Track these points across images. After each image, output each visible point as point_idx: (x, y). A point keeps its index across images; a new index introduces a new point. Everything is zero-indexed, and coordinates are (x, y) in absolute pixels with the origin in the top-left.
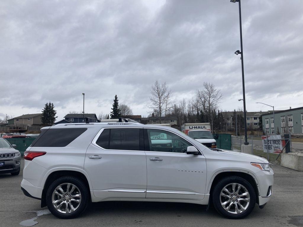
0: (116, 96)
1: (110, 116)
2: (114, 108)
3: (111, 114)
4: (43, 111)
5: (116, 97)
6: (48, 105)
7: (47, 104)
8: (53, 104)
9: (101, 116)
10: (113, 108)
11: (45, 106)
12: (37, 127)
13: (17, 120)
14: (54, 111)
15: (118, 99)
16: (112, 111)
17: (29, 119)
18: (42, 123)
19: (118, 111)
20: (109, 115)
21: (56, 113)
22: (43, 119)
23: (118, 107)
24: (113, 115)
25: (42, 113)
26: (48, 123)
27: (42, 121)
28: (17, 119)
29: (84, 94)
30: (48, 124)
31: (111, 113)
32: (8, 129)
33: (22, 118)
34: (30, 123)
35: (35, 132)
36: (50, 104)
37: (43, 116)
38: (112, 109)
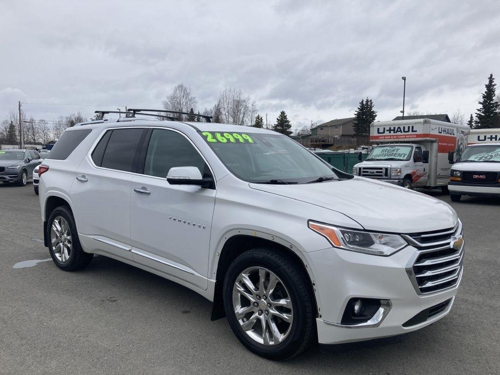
0: (491, 75)
1: (476, 116)
2: (485, 102)
3: (478, 112)
4: (356, 113)
5: (491, 79)
6: (364, 103)
7: (363, 101)
8: (372, 101)
9: (456, 118)
10: (482, 100)
11: (359, 106)
12: (347, 139)
13: (322, 129)
14: (373, 112)
15: (495, 82)
16: (481, 106)
17: (336, 126)
18: (355, 133)
19: (493, 107)
20: (474, 116)
21: (376, 116)
22: (356, 125)
23: (494, 98)
24: (483, 114)
25: (354, 116)
26: (364, 132)
27: (354, 129)
28: (322, 127)
29: (404, 79)
30: (364, 134)
31: (478, 110)
32: (309, 143)
33: (327, 126)
34: (337, 133)
35: (345, 147)
36: (367, 101)
37: (356, 122)
38: (480, 103)
